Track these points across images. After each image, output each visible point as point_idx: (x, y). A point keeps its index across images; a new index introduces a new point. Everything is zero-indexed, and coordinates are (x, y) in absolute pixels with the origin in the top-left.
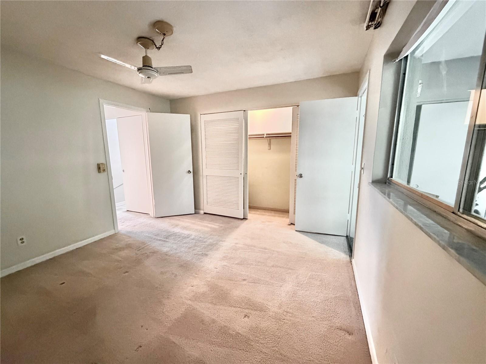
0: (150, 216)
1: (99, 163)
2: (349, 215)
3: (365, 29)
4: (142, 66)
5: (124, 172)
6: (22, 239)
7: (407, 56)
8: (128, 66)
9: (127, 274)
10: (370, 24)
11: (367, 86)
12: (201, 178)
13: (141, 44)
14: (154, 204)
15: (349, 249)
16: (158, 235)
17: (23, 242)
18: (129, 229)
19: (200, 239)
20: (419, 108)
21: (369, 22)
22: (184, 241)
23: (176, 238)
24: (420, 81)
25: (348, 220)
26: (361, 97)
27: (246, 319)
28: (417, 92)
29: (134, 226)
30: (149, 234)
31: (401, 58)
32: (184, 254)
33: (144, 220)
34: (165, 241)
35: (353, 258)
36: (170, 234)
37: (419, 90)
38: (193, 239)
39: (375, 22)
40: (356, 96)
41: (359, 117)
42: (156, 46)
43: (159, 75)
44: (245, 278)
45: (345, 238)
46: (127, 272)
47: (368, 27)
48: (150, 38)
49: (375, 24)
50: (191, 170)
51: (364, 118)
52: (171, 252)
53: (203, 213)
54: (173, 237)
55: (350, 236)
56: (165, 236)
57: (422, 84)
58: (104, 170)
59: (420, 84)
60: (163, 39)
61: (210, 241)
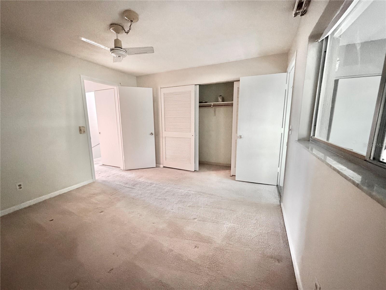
0: (120, 169)
1: (80, 126)
2: (279, 169)
3: (294, 16)
4: (114, 48)
5: (100, 134)
6: (20, 185)
7: (328, 37)
8: (102, 47)
9: (102, 213)
10: (298, 12)
11: (295, 64)
12: (161, 139)
13: (113, 29)
14: (124, 159)
15: (278, 195)
16: (127, 183)
17: (21, 188)
18: (104, 179)
19: (160, 187)
20: (336, 82)
21: (297, 10)
22: (147, 189)
23: (141, 186)
24: (338, 59)
25: (278, 172)
26: (290, 73)
27: (196, 249)
28: (336, 66)
29: (108, 177)
30: (120, 183)
31: (323, 39)
32: (147, 198)
33: (116, 172)
34: (132, 188)
35: (282, 202)
36: (136, 183)
37: (337, 66)
38: (154, 187)
39: (302, 10)
40: (286, 72)
41: (288, 89)
42: (125, 31)
43: (127, 55)
44: (195, 217)
45: (276, 186)
46: (102, 212)
47: (296, 14)
48: (120, 25)
49: (302, 12)
50: (153, 133)
51: (292, 89)
52: (137, 197)
53: (162, 167)
54: (138, 186)
55: (280, 185)
56: (132, 184)
57: (339, 61)
58: (84, 132)
59: (338, 61)
60: (131, 25)
61: (168, 188)
